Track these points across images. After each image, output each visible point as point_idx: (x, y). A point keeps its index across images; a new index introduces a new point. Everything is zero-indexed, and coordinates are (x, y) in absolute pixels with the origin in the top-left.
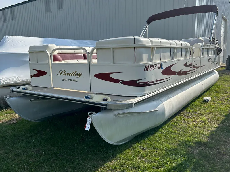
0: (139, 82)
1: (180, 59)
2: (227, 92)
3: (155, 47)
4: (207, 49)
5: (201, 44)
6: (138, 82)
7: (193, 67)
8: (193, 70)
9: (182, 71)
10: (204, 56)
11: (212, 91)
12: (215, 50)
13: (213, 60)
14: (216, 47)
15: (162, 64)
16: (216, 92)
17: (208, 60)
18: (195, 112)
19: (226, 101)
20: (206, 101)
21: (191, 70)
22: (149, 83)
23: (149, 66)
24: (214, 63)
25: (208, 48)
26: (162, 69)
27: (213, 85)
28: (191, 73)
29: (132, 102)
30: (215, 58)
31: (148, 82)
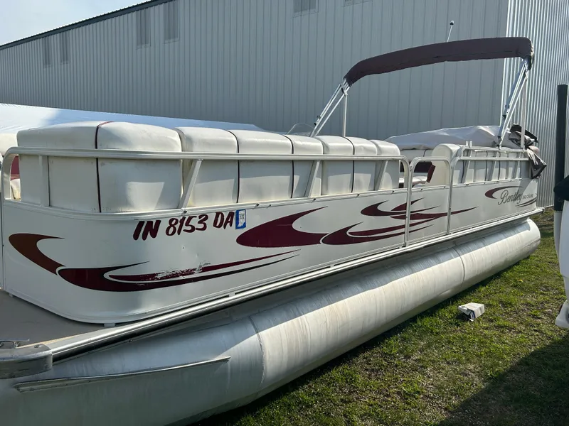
0: (110, 276)
1: (346, 192)
2: (548, 290)
3: (196, 160)
4: (487, 161)
5: (455, 148)
6: (106, 275)
7: (412, 217)
8: (411, 225)
9: (349, 231)
10: (466, 183)
11: (507, 280)
12: (523, 164)
13: (512, 192)
14: (525, 155)
15: (240, 213)
16: (516, 286)
17: (490, 194)
18: (407, 357)
19: (530, 320)
20: (464, 317)
21: (404, 226)
22: (162, 278)
23: (158, 222)
24: (516, 202)
25: (490, 158)
26: (237, 228)
27: (517, 264)
28: (404, 233)
29: (47, 352)
30: (522, 187)
31: (154, 275)
